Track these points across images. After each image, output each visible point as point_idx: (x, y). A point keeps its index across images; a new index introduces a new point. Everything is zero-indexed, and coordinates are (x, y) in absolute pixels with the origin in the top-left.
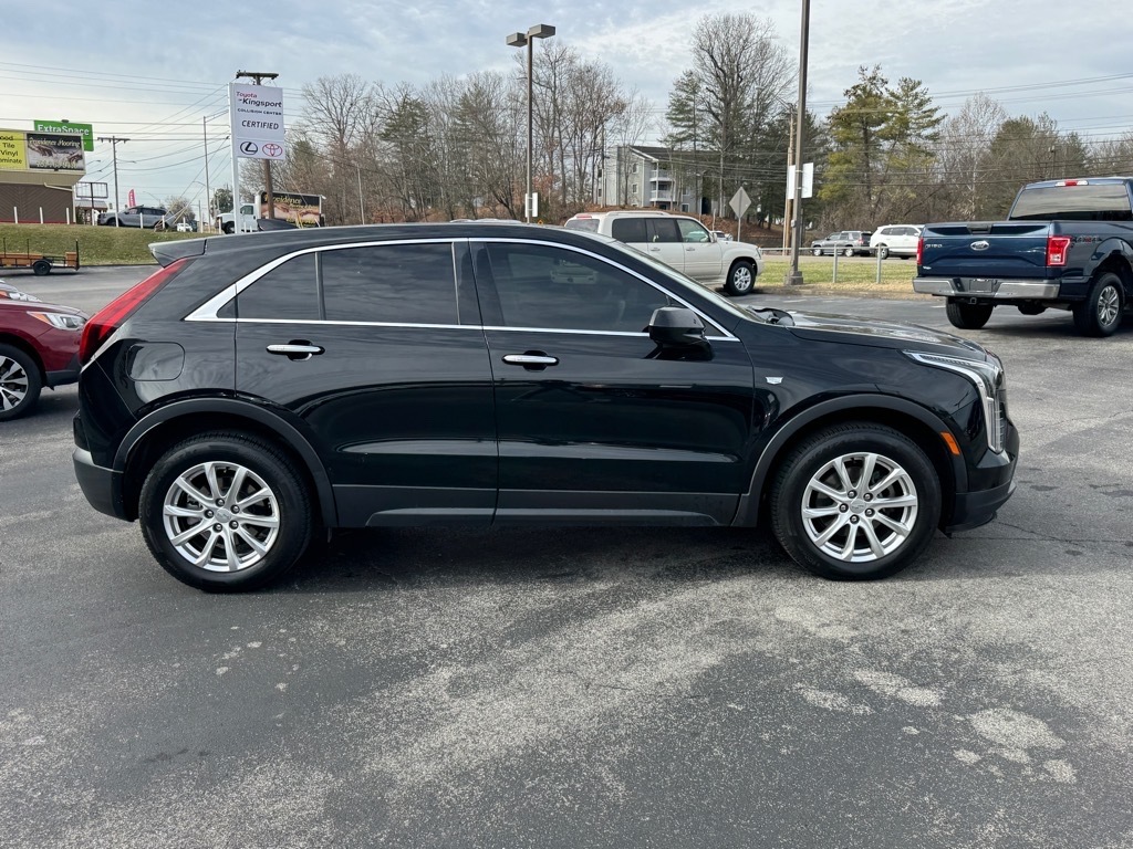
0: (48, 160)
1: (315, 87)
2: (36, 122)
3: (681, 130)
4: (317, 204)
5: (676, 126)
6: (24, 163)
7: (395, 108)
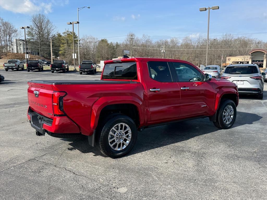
5: (28, 36)
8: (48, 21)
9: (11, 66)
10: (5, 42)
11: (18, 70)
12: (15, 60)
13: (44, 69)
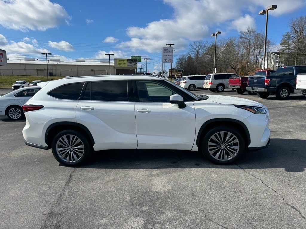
0: (131, 64)
1: (193, 43)
2: (131, 57)
3: (284, 47)
4: (181, 71)
6: (126, 65)
7: (210, 47)
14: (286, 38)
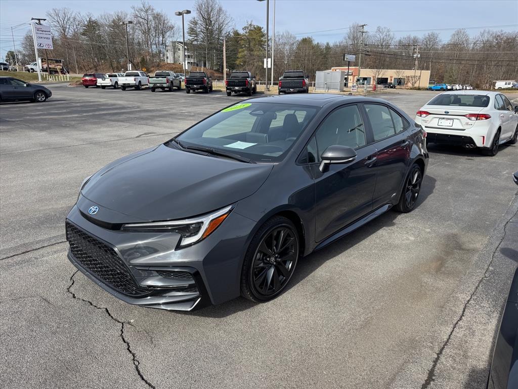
3: (192, 38)
4: (61, 63)
7: (86, 23)
8: (220, 9)
9: (160, 82)
10: (157, 47)
11: (171, 90)
12: (167, 72)
13: (213, 89)
14: (193, 26)
